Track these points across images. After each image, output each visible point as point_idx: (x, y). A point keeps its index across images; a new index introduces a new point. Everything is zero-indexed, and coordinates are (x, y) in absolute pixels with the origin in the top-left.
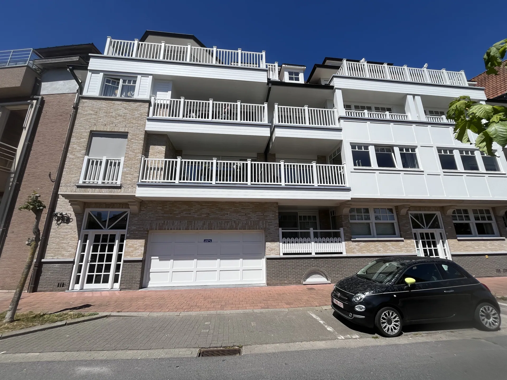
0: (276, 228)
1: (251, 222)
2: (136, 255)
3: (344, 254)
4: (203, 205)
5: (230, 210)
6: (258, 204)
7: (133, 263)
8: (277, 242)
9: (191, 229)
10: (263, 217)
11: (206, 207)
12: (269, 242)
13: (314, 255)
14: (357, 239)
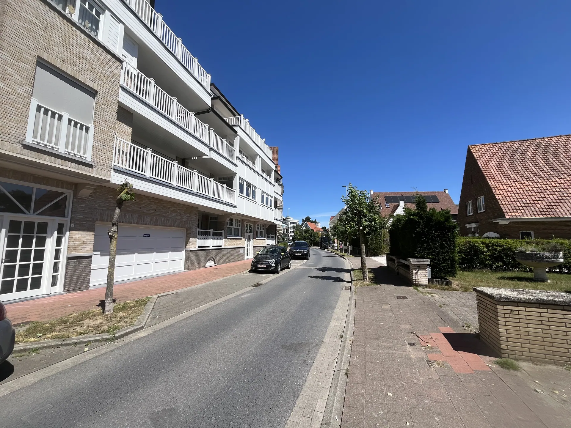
0: (195, 228)
2: (84, 250)
3: (223, 247)
4: (151, 201)
5: (171, 209)
7: (81, 260)
8: (195, 238)
9: (141, 224)
10: (190, 218)
11: (153, 203)
12: (191, 238)
13: (211, 248)
14: (229, 238)
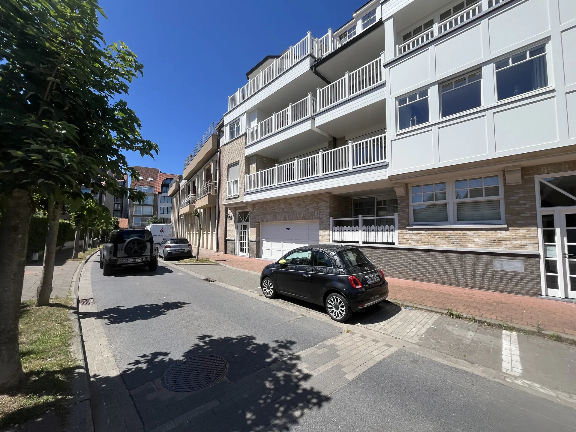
0: (327, 217)
1: (309, 213)
2: (254, 238)
3: (397, 245)
6: (314, 196)
8: (327, 230)
10: (317, 207)
12: (322, 230)
13: (360, 244)
